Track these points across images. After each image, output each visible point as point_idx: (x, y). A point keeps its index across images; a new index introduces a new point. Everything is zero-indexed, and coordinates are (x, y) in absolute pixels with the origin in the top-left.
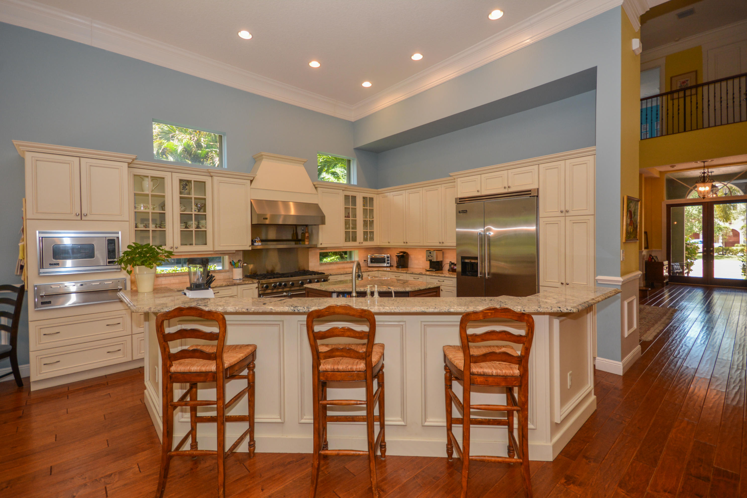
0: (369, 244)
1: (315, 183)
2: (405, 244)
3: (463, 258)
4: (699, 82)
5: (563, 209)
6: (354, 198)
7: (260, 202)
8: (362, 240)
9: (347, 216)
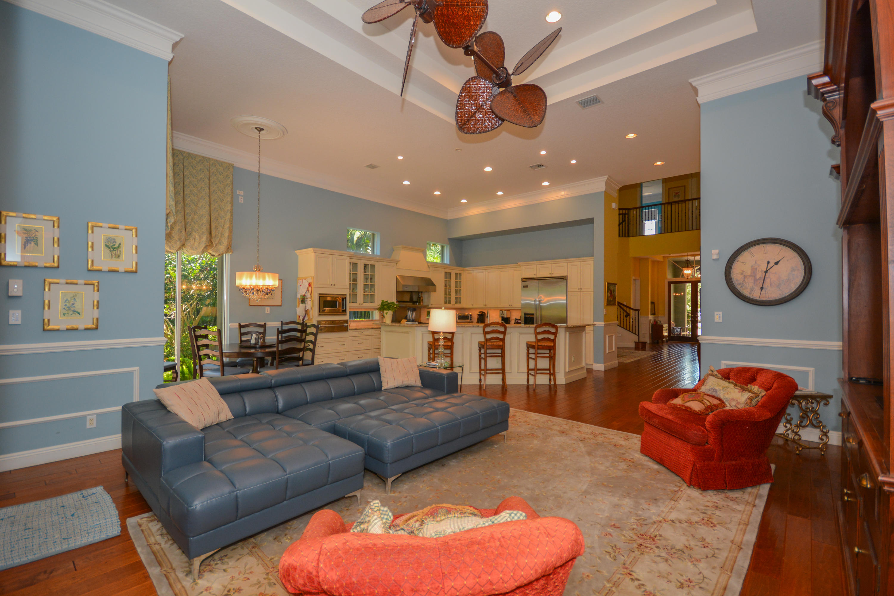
0: (458, 306)
2: (485, 306)
3: (525, 314)
4: (686, 199)
5: (579, 288)
6: (450, 274)
7: (403, 277)
8: (454, 303)
9: (446, 286)
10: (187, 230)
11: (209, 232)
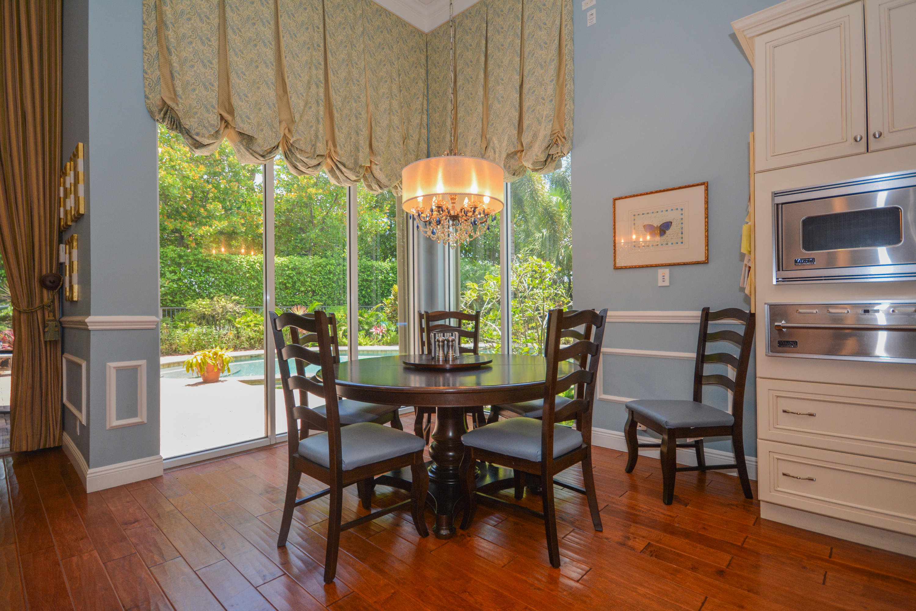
10: (488, 136)
11: (517, 125)
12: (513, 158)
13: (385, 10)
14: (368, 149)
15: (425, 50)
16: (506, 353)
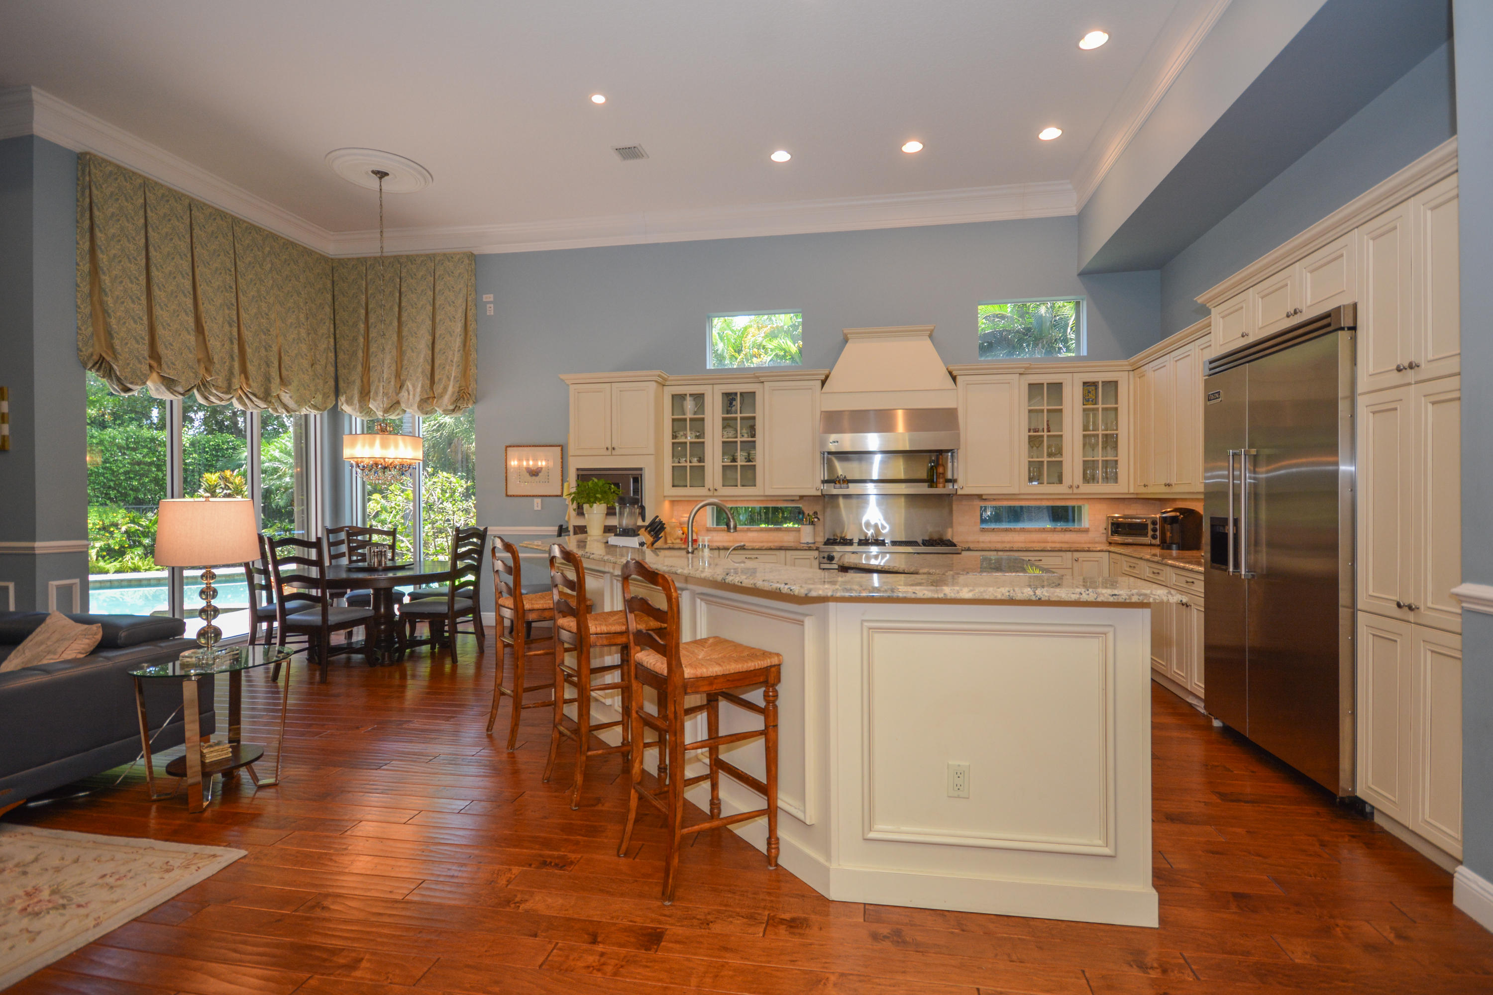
0: (1099, 488)
1: (950, 368)
2: (1167, 490)
3: (1214, 522)
5: (1403, 361)
6: (1056, 386)
8: (1077, 480)
9: (1037, 429)
10: (402, 378)
11: (429, 376)
12: (426, 402)
13: (292, 243)
14: (279, 380)
15: (331, 275)
16: (418, 560)
